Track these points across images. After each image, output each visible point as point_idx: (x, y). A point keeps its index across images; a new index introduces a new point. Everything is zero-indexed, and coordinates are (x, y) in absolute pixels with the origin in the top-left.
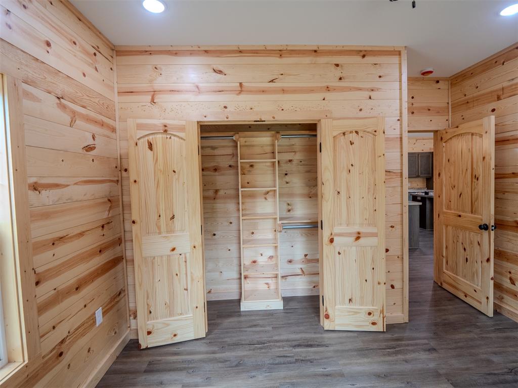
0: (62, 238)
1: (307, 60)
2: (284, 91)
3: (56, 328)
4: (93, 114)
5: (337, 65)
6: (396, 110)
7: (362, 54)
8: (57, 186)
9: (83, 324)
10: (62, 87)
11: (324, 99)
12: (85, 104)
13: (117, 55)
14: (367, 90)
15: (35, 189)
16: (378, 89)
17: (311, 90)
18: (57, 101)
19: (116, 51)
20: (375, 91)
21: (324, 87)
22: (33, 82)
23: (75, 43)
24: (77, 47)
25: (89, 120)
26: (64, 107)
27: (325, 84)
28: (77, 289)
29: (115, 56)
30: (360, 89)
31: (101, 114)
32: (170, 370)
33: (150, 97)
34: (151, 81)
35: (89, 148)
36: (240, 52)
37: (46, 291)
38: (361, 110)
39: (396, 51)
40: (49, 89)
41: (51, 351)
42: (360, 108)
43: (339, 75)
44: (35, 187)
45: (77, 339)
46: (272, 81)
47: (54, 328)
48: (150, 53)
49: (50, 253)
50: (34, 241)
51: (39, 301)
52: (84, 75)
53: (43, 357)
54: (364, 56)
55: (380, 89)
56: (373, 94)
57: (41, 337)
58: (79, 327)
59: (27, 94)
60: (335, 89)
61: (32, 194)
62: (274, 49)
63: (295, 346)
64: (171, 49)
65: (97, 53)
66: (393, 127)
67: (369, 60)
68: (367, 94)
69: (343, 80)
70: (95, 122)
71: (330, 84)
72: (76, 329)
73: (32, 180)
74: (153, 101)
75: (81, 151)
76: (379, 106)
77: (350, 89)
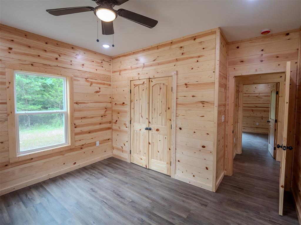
0: (84, 117)
1: (167, 48)
2: (159, 64)
3: (81, 141)
4: (100, 81)
5: (181, 47)
6: (213, 66)
7: (194, 38)
8: (84, 103)
9: (91, 143)
10: (87, 76)
11: (175, 66)
12: (96, 79)
13: (112, 60)
14: (196, 57)
15: (77, 104)
16: (202, 56)
17: (169, 62)
18: (86, 80)
19: (112, 58)
20: (201, 57)
21: (174, 59)
22: (78, 76)
23: (93, 61)
24: (94, 63)
25: (98, 83)
26: (88, 81)
27: (175, 58)
28: (89, 133)
29: (111, 60)
30: (192, 58)
31: (104, 81)
32: (111, 167)
33: (119, 73)
34: (120, 67)
35: (97, 92)
36: (144, 50)
37: (78, 130)
38: (192, 69)
39: (213, 32)
40: (83, 77)
41: (79, 146)
42: (192, 68)
43: (182, 52)
44: (77, 103)
45: (88, 146)
46: (154, 60)
47: (80, 140)
48: (119, 57)
49: (81, 121)
50: (75, 117)
51: (75, 132)
52: (97, 70)
53: (75, 146)
54: (195, 39)
55: (204, 55)
56: (199, 59)
57: (75, 141)
58: (89, 144)
59: (75, 80)
60: (180, 60)
61: (75, 105)
62: (155, 46)
63: (150, 177)
64: (124, 54)
65: (103, 61)
66: (210, 77)
67: (198, 40)
68: (196, 59)
69: (184, 54)
70: (101, 84)
71: (177, 58)
72: (88, 144)
73: (75, 101)
74: (120, 74)
75: (94, 93)
76: (202, 65)
77: (187, 58)
